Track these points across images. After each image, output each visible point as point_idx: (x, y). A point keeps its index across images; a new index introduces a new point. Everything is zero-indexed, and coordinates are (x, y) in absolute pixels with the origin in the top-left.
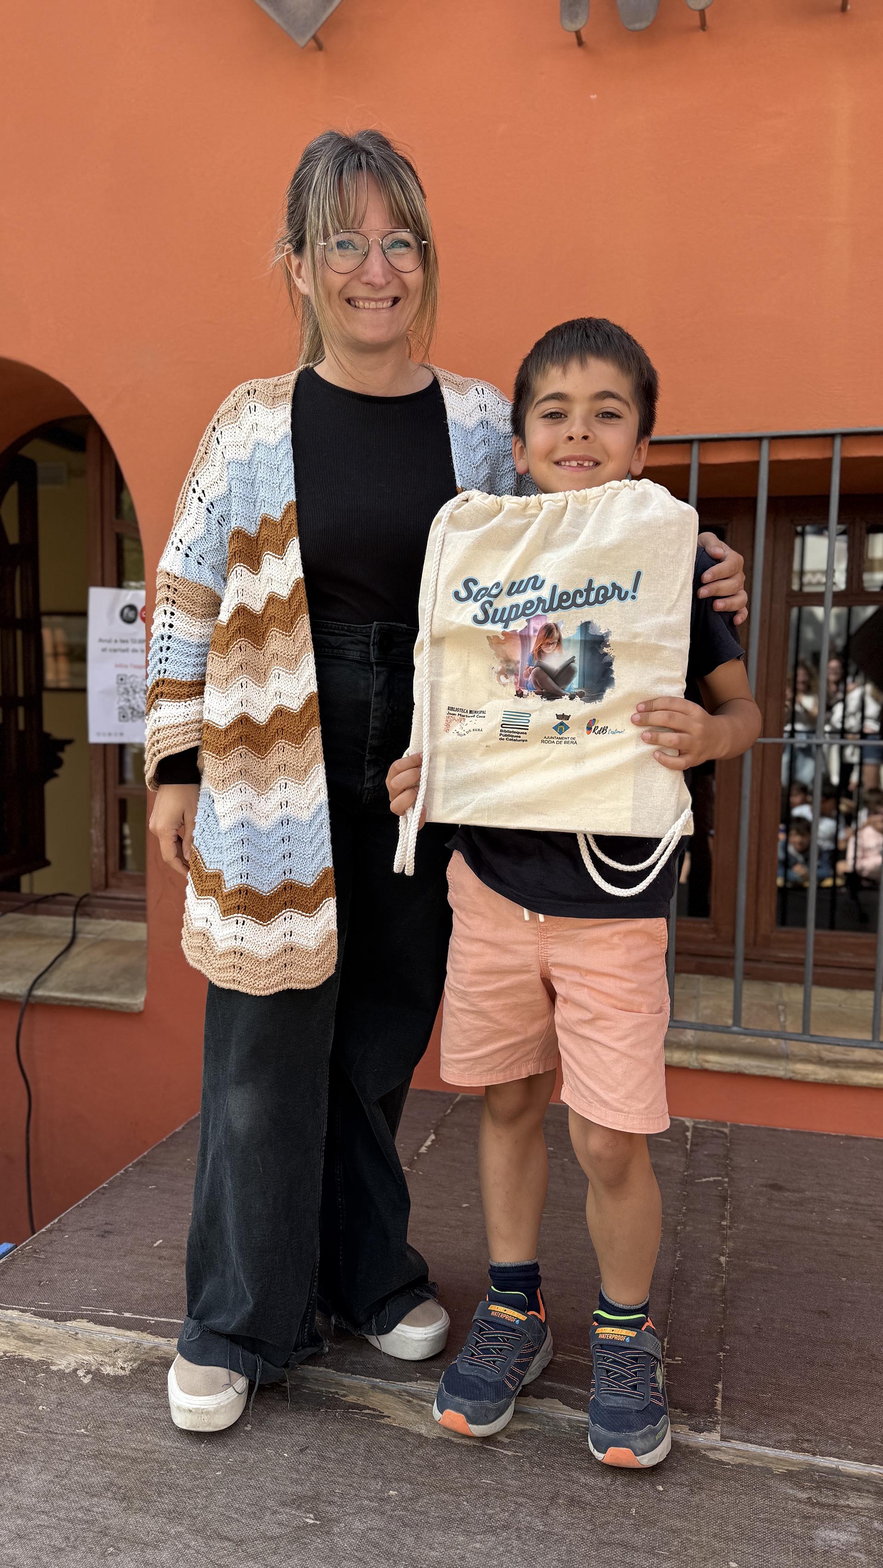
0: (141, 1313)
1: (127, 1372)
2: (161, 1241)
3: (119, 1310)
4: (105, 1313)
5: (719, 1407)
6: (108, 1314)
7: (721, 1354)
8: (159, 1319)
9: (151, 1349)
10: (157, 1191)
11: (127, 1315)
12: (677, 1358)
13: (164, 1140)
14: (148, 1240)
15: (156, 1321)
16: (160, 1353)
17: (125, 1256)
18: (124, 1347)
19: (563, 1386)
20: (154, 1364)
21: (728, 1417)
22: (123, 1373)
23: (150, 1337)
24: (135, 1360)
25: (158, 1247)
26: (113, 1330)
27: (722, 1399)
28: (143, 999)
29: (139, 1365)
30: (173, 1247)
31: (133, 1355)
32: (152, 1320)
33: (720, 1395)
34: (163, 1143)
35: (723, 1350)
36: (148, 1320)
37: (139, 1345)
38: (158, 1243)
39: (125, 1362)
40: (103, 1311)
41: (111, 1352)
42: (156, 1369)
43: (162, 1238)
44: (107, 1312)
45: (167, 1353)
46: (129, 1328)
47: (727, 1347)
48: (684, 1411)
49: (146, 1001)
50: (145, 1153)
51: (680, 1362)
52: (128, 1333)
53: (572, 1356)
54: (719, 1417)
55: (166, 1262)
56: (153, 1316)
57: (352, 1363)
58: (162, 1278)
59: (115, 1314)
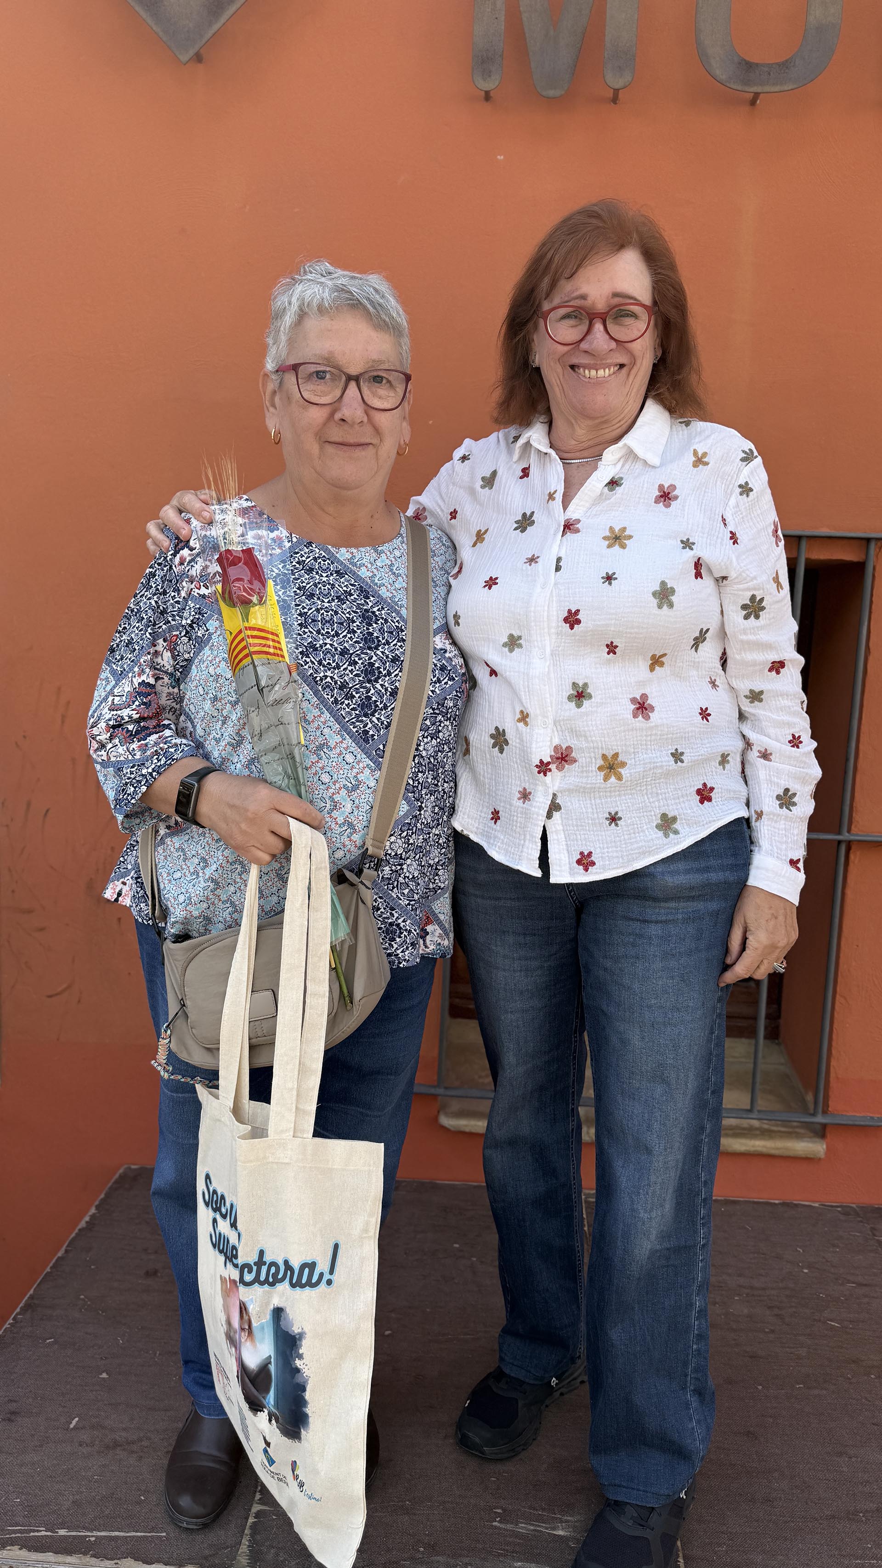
0: (76, 1528)
2: (77, 1419)
6: (38, 1534)
8: (99, 1534)
10: (56, 1346)
11: (62, 1532)
14: (63, 1419)
15: (97, 1537)
17: (41, 1446)
23: (92, 1561)
25: (75, 1428)
30: (93, 1427)
32: (93, 1535)
34: (48, 1273)
36: (86, 1536)
38: (75, 1422)
40: (34, 1531)
43: (78, 1415)
46: (69, 1552)
50: (31, 1292)
55: (89, 1449)
56: (91, 1530)
59: (49, 1534)
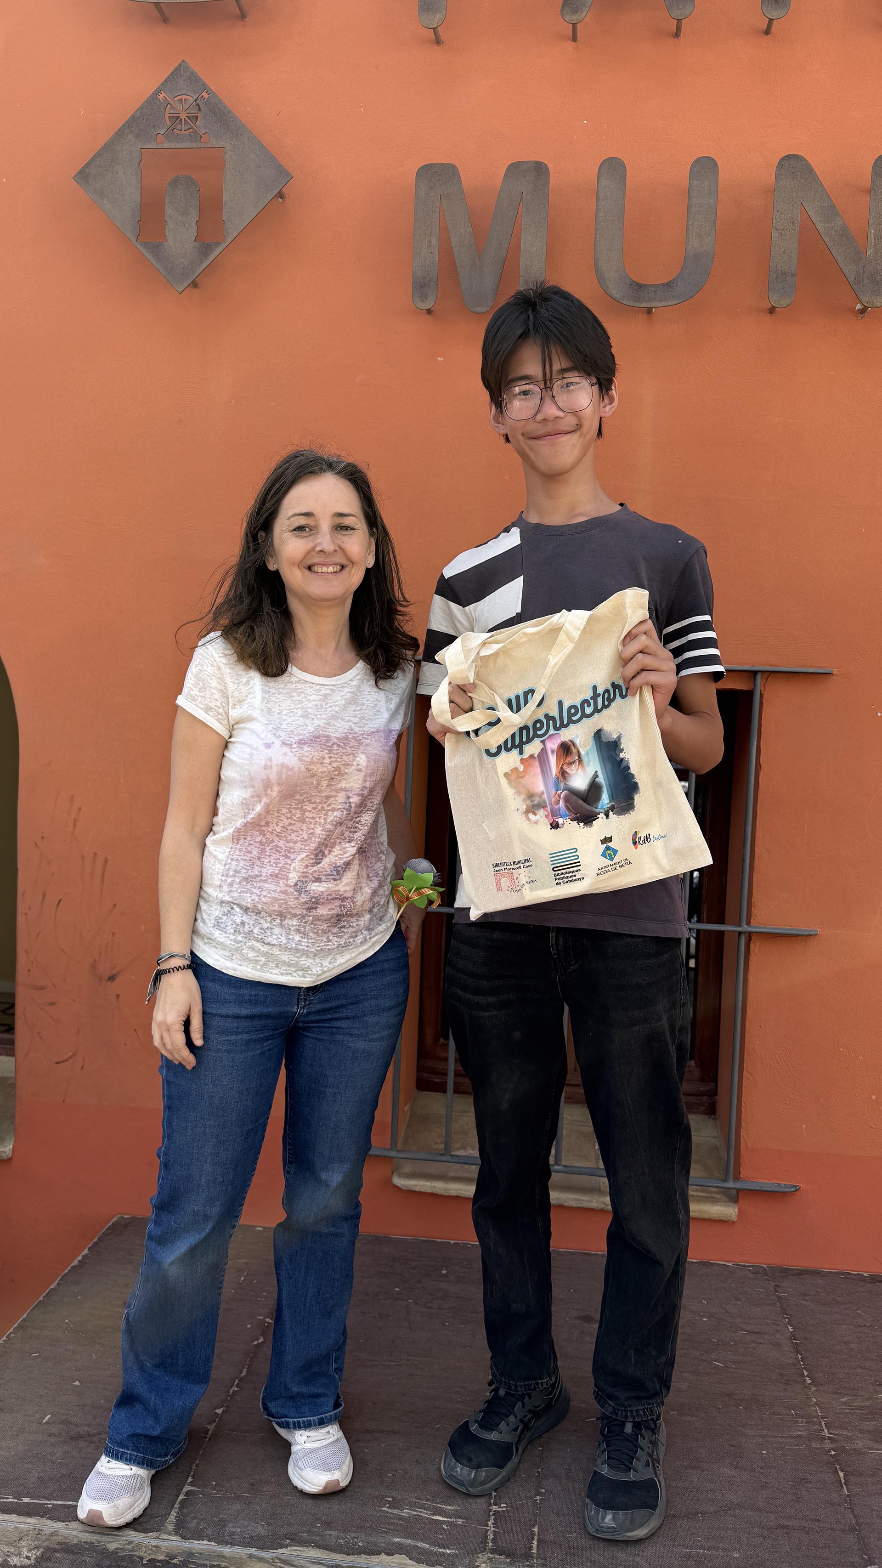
0: (38, 1498)
1: (33, 1561)
2: (49, 1416)
3: (18, 1496)
4: (5, 1500)
5: (534, 1551)
6: (8, 1500)
7: (538, 1498)
8: (56, 1502)
9: (51, 1535)
10: (40, 1359)
11: (26, 1500)
12: (502, 1505)
13: (41, 1298)
14: (38, 1416)
15: (53, 1505)
16: (59, 1539)
17: (17, 1435)
18: (27, 1535)
19: (409, 1541)
20: (56, 1551)
21: (542, 1559)
22: (27, 1562)
23: (49, 1522)
24: (37, 1548)
25: (46, 1423)
26: (14, 1517)
27: (538, 1542)
28: (11, 1146)
29: (43, 1553)
30: (61, 1423)
31: (36, 1543)
32: (50, 1503)
33: (536, 1538)
34: (41, 1301)
35: (539, 1494)
36: (45, 1504)
37: (39, 1532)
38: (47, 1418)
39: (29, 1551)
40: (4, 1498)
41: (15, 1541)
42: (58, 1555)
43: (50, 1413)
44: (7, 1498)
45: (66, 1538)
46: (29, 1515)
47: (544, 1491)
48: (507, 1557)
49: (13, 1148)
50: (25, 1316)
51: (504, 1509)
52: (29, 1520)
53: (416, 1511)
54: (535, 1561)
55: (57, 1439)
56: (50, 1500)
57: (232, 1534)
58: (55, 1458)
59: (15, 1500)
